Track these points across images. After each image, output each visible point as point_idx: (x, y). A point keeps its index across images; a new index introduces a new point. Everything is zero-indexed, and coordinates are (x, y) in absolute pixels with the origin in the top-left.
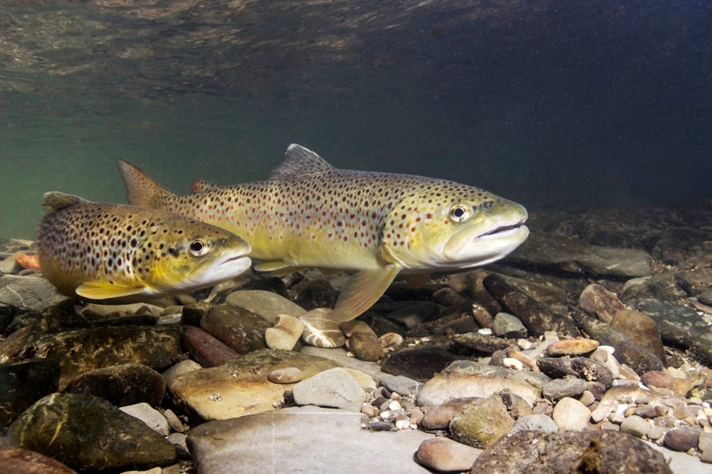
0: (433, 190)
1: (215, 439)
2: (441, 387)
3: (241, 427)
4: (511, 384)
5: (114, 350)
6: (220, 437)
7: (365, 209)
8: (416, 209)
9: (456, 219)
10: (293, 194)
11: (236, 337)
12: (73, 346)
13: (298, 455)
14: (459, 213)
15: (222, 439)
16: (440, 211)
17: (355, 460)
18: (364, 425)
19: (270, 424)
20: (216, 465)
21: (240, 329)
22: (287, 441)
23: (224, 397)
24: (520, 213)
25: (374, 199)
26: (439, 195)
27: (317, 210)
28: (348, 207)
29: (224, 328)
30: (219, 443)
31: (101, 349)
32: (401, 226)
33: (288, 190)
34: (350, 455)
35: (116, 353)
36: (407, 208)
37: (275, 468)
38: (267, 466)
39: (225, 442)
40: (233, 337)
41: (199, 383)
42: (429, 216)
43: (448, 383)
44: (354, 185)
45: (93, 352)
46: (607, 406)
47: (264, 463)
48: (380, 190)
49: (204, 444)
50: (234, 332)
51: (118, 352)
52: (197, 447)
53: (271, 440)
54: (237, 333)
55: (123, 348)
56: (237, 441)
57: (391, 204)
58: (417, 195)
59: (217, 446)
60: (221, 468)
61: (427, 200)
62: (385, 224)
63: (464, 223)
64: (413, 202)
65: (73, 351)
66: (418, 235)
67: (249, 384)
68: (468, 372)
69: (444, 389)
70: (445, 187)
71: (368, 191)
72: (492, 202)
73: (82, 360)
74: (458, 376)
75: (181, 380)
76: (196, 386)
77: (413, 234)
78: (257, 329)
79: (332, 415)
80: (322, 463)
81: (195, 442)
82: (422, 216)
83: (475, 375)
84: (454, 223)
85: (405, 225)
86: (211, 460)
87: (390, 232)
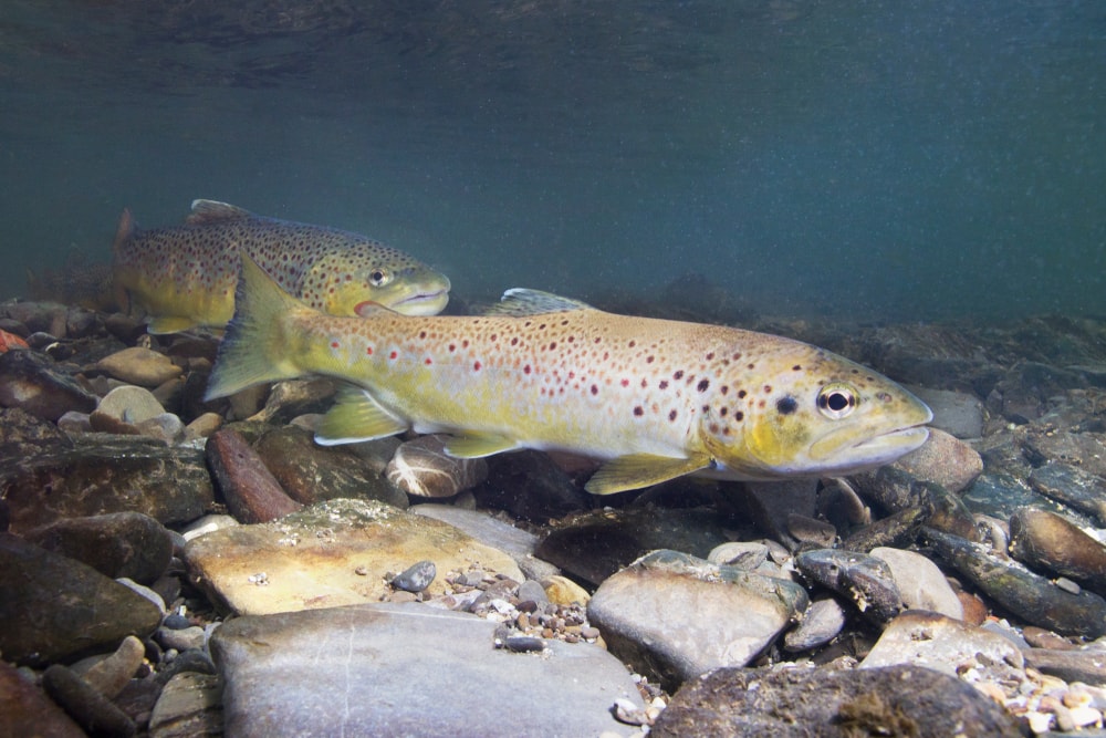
0: (356, 250)
1: (257, 643)
2: (629, 590)
3: (300, 628)
4: (742, 594)
5: (114, 489)
6: (265, 641)
7: (284, 263)
8: (336, 269)
9: (375, 283)
10: (206, 241)
11: (304, 481)
12: (49, 481)
13: (388, 681)
14: (378, 276)
15: (267, 645)
16: (360, 273)
17: (480, 697)
18: (498, 642)
19: (348, 628)
20: (255, 686)
21: (312, 469)
22: (371, 657)
23: (273, 580)
24: (441, 283)
25: (294, 252)
26: (361, 255)
27: (231, 262)
28: (265, 260)
29: (286, 465)
30: (262, 650)
31: (93, 486)
32: (319, 286)
33: (201, 237)
34: (471, 687)
35: (117, 494)
36: (327, 266)
37: (349, 699)
38: (337, 695)
39: (272, 650)
40: (300, 481)
41: (235, 550)
42: (349, 278)
43: (640, 584)
44: (274, 235)
45: (81, 491)
46: (892, 642)
47: (331, 689)
48: (301, 244)
49: (237, 649)
50: (301, 473)
51: (121, 492)
52: (226, 654)
53: (347, 653)
54: (307, 474)
55: (128, 486)
56: (291, 649)
57: (311, 260)
58: (339, 254)
59: (258, 655)
60: (261, 691)
61: (348, 260)
62: (303, 283)
63: (383, 288)
64: (334, 261)
65: (49, 490)
66: (336, 297)
67: (316, 559)
68: (674, 569)
69: (632, 593)
70: (370, 247)
71: (288, 243)
72: (413, 269)
73: (63, 503)
74: (658, 575)
75: (206, 544)
76: (230, 556)
77: (331, 296)
78: (339, 472)
79: (449, 620)
80: (425, 697)
81: (224, 645)
82: (341, 276)
83: (685, 575)
84: (372, 287)
85: (323, 285)
86: (247, 677)
87: (308, 292)
